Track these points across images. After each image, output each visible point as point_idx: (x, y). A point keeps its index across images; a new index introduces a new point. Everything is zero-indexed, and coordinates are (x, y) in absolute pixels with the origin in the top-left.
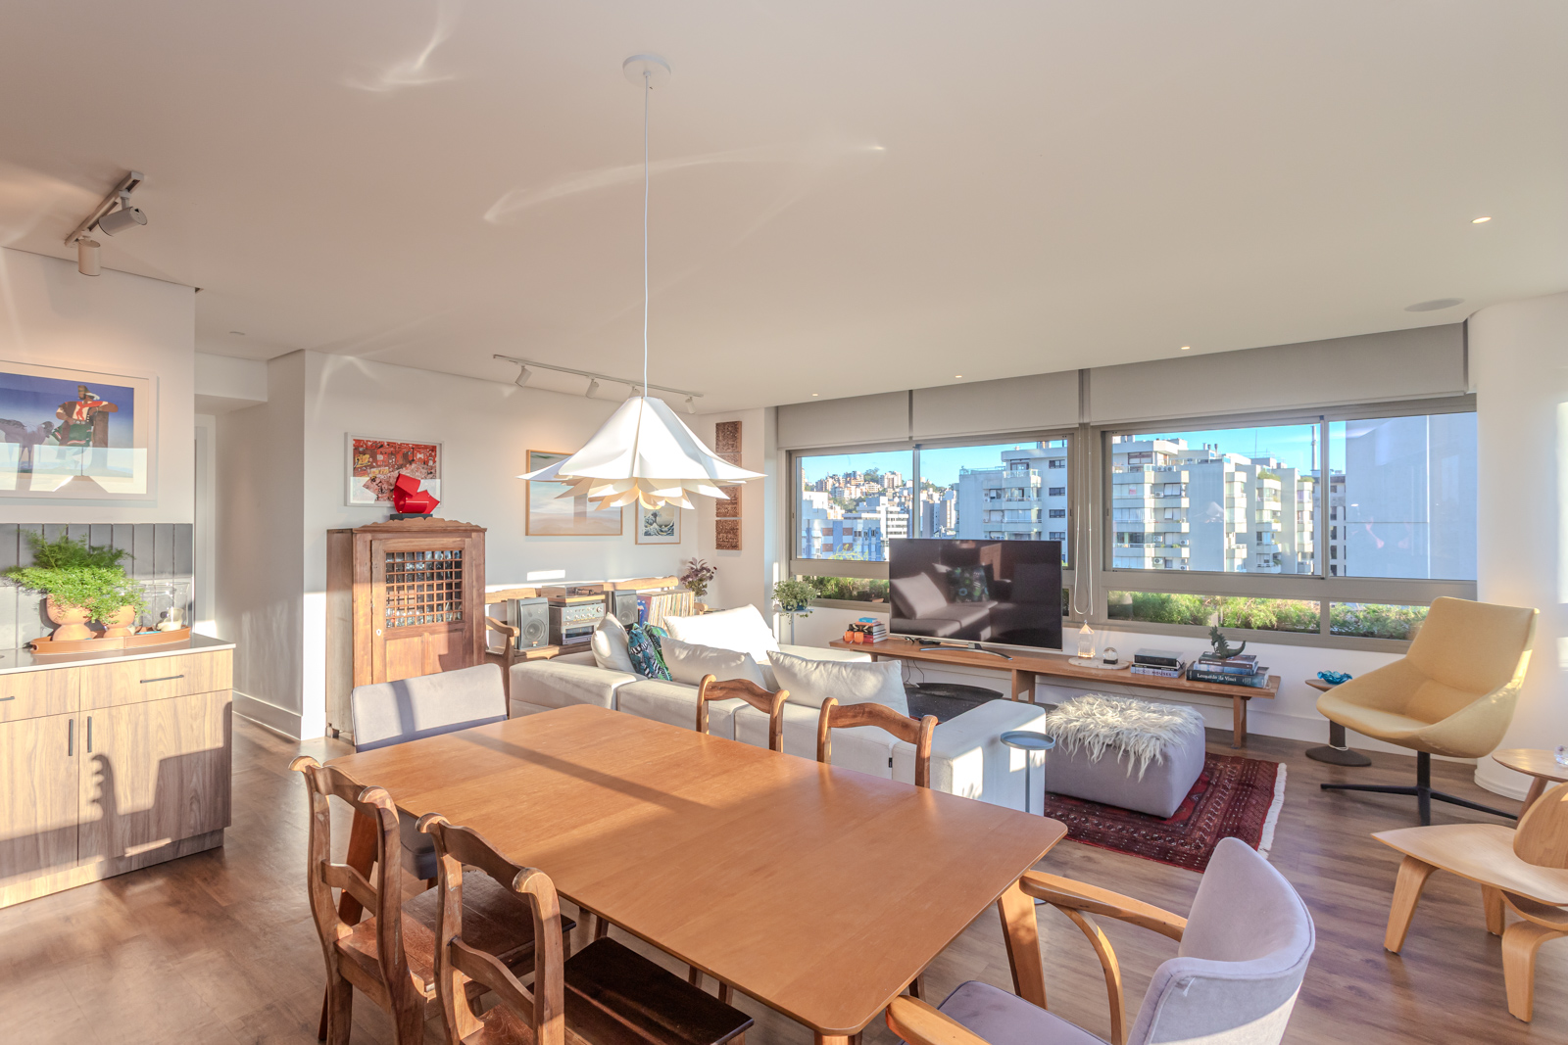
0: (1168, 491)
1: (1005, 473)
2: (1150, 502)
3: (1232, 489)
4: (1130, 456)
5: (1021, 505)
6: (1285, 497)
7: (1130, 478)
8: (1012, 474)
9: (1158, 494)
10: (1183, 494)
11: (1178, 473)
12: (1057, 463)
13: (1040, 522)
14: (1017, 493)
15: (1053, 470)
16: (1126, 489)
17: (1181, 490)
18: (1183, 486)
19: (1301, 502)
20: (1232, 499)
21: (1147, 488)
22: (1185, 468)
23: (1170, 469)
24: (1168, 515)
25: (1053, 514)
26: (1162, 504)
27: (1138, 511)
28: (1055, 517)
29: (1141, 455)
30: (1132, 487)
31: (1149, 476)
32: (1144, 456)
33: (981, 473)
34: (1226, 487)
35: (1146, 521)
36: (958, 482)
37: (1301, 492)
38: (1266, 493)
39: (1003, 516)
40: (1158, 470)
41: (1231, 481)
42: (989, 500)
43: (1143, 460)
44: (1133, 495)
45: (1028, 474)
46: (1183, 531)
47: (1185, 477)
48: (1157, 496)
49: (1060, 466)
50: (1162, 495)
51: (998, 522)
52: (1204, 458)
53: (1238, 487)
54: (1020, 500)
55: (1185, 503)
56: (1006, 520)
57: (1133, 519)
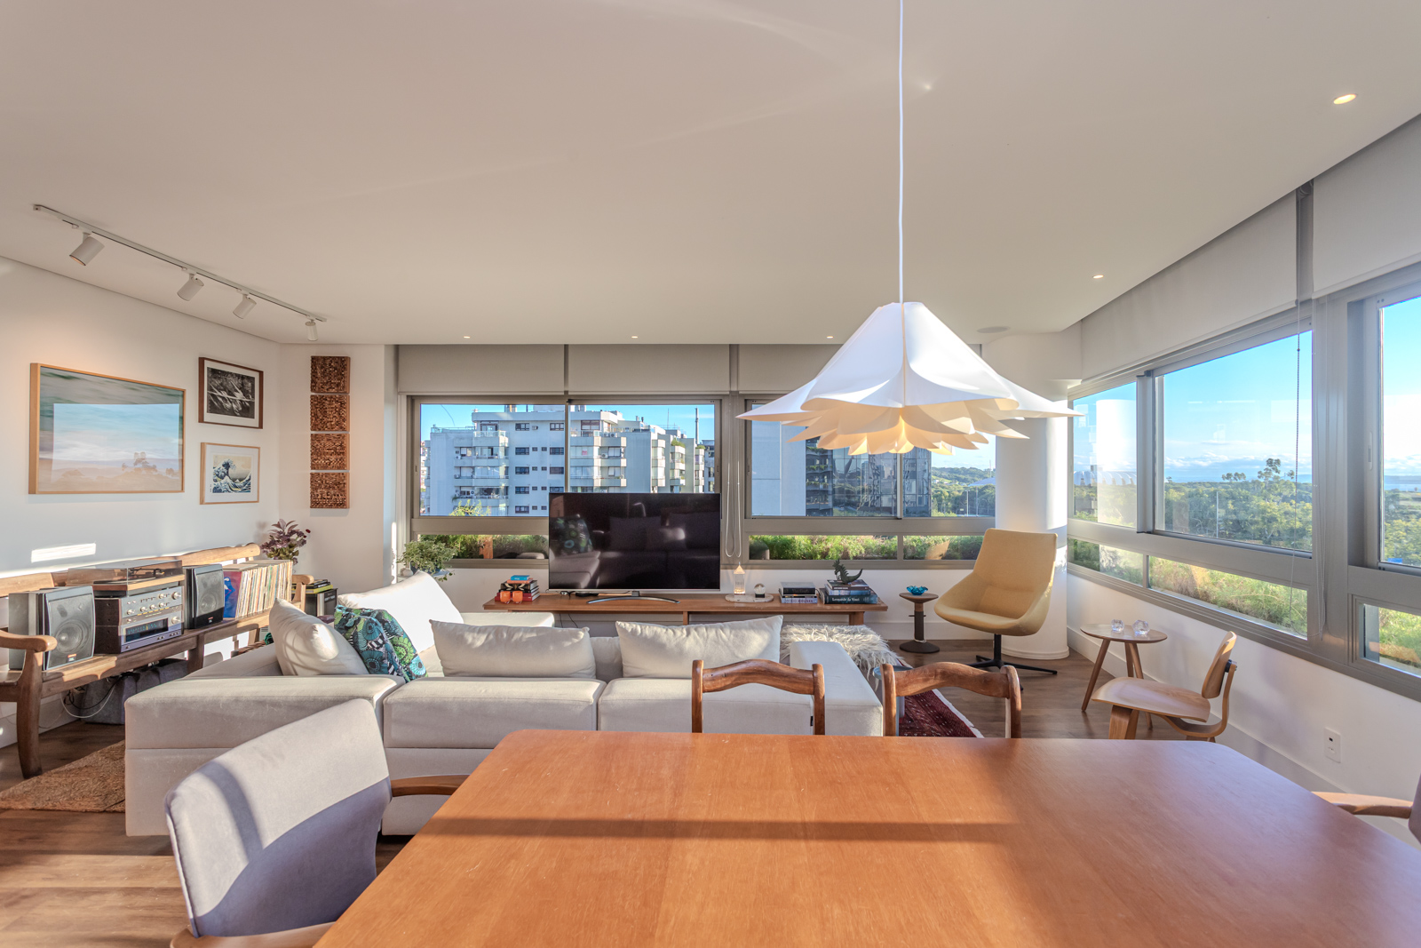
0: (612, 453)
1: (475, 433)
2: (598, 462)
3: (656, 453)
4: (583, 423)
5: (492, 462)
6: (687, 460)
7: (583, 441)
8: (482, 434)
9: (604, 456)
10: (622, 455)
11: (619, 439)
12: (523, 426)
13: (507, 478)
14: (487, 452)
15: (519, 432)
16: (579, 450)
17: (621, 452)
18: (622, 450)
19: (697, 464)
20: (656, 460)
21: (596, 450)
22: (624, 435)
23: (613, 435)
24: (611, 473)
25: (518, 471)
26: (607, 462)
27: (589, 469)
28: (521, 473)
29: (590, 423)
30: (585, 449)
31: (598, 441)
32: (595, 424)
33: (451, 431)
34: (652, 450)
35: (595, 478)
36: (429, 439)
37: (697, 456)
38: (677, 456)
39: (473, 472)
40: (603, 435)
41: (656, 447)
42: (460, 457)
43: (593, 427)
44: (585, 456)
45: (497, 434)
46: (622, 485)
47: (624, 442)
48: (603, 457)
49: (525, 429)
50: (607, 456)
51: (468, 478)
52: (636, 427)
53: (660, 451)
54: (489, 458)
55: (624, 462)
56: (476, 475)
57: (584, 475)
